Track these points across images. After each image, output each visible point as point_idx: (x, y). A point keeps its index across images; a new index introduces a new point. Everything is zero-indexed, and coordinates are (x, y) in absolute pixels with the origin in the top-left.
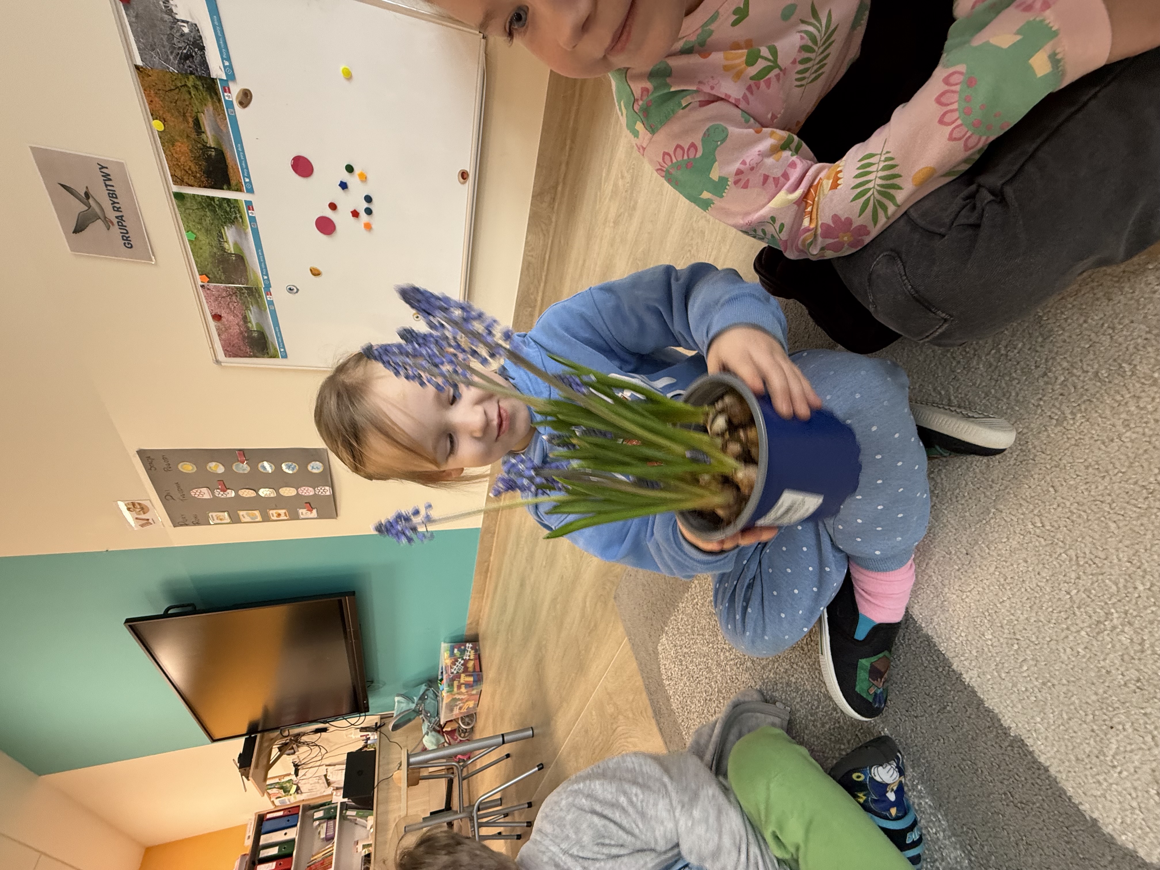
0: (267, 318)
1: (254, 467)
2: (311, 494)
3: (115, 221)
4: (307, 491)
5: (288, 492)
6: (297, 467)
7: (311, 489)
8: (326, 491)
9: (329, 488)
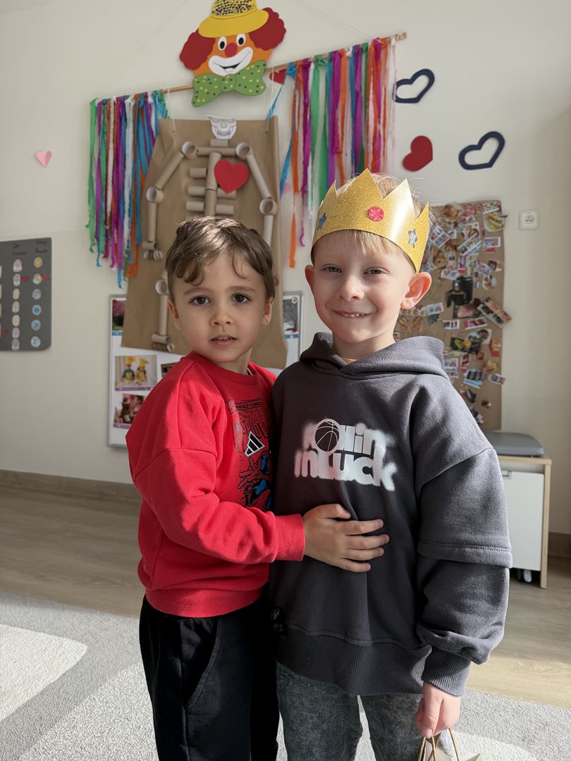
1: (37, 302)
2: (14, 336)
4: (16, 333)
5: (16, 321)
6: (35, 329)
7: (18, 336)
8: (15, 345)
9: (18, 348)
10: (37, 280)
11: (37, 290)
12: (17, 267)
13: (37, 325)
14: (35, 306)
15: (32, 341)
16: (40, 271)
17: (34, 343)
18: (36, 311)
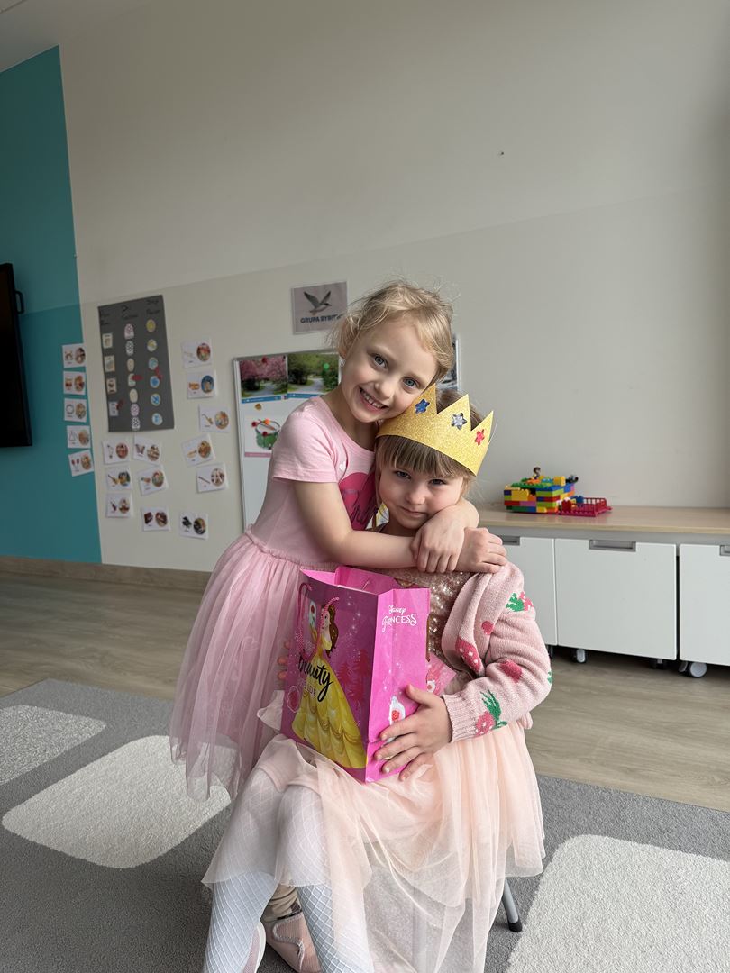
0: (269, 393)
1: (154, 373)
2: (133, 414)
3: (316, 316)
4: (135, 411)
5: (133, 396)
6: (156, 405)
7: (137, 414)
8: (136, 425)
9: (138, 427)
10: (152, 346)
11: (152, 358)
12: (129, 333)
13: (156, 399)
14: (153, 378)
15: (154, 419)
16: (153, 335)
17: (156, 420)
18: (154, 382)
